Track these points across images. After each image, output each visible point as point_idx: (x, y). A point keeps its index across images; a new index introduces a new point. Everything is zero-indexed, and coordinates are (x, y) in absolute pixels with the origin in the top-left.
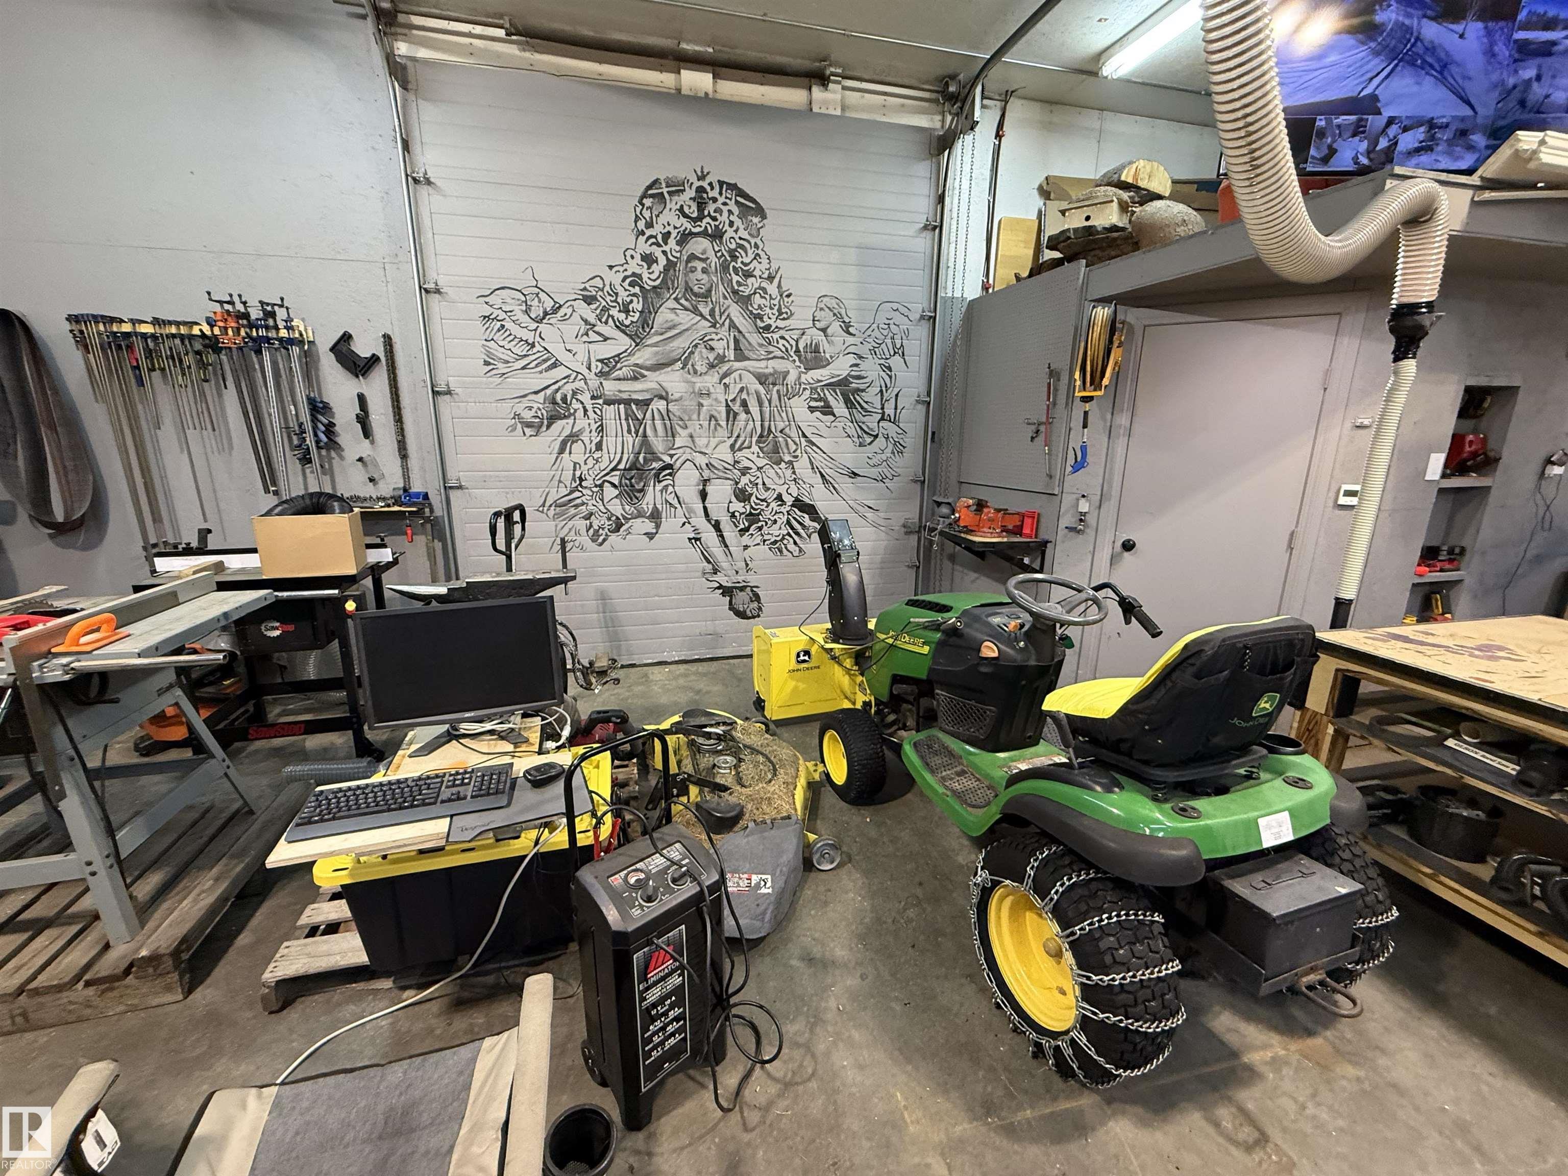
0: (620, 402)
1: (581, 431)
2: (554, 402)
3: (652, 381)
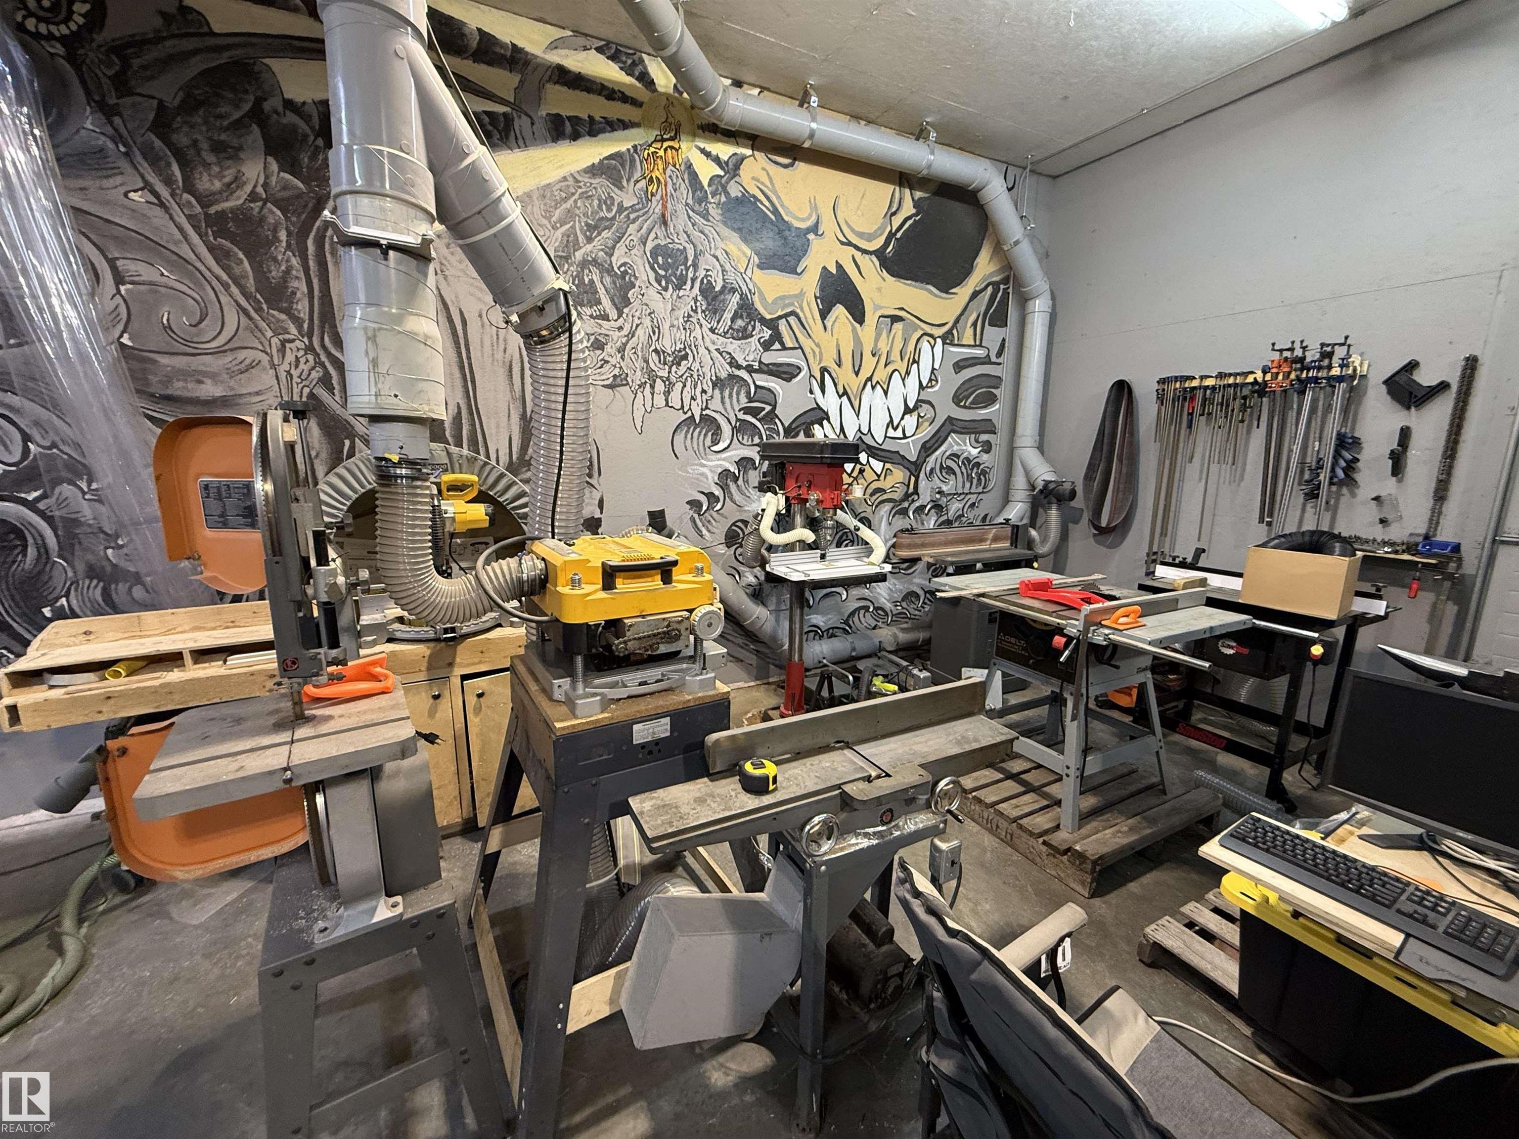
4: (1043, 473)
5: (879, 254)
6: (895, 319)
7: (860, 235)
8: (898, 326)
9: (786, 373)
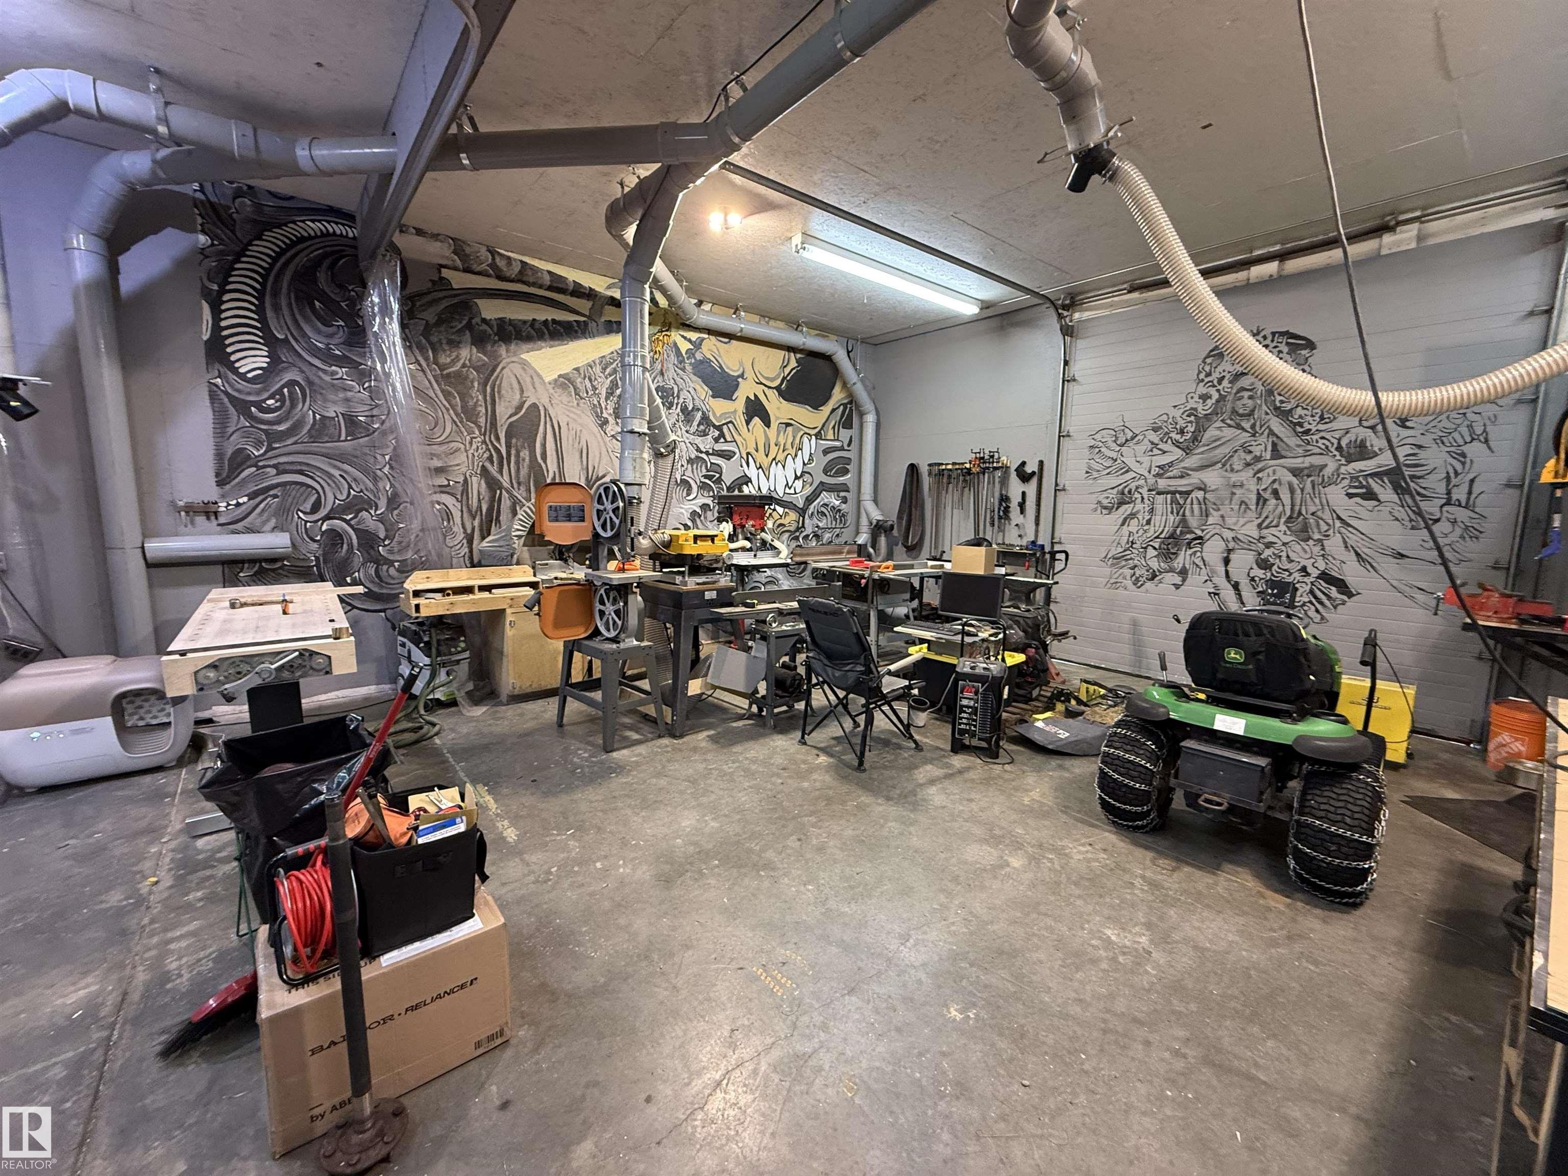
0: (1167, 493)
1: (1138, 512)
2: (1123, 493)
3: (1195, 478)
4: (876, 515)
5: (778, 388)
6: (788, 425)
7: (767, 378)
8: (790, 429)
9: (727, 455)
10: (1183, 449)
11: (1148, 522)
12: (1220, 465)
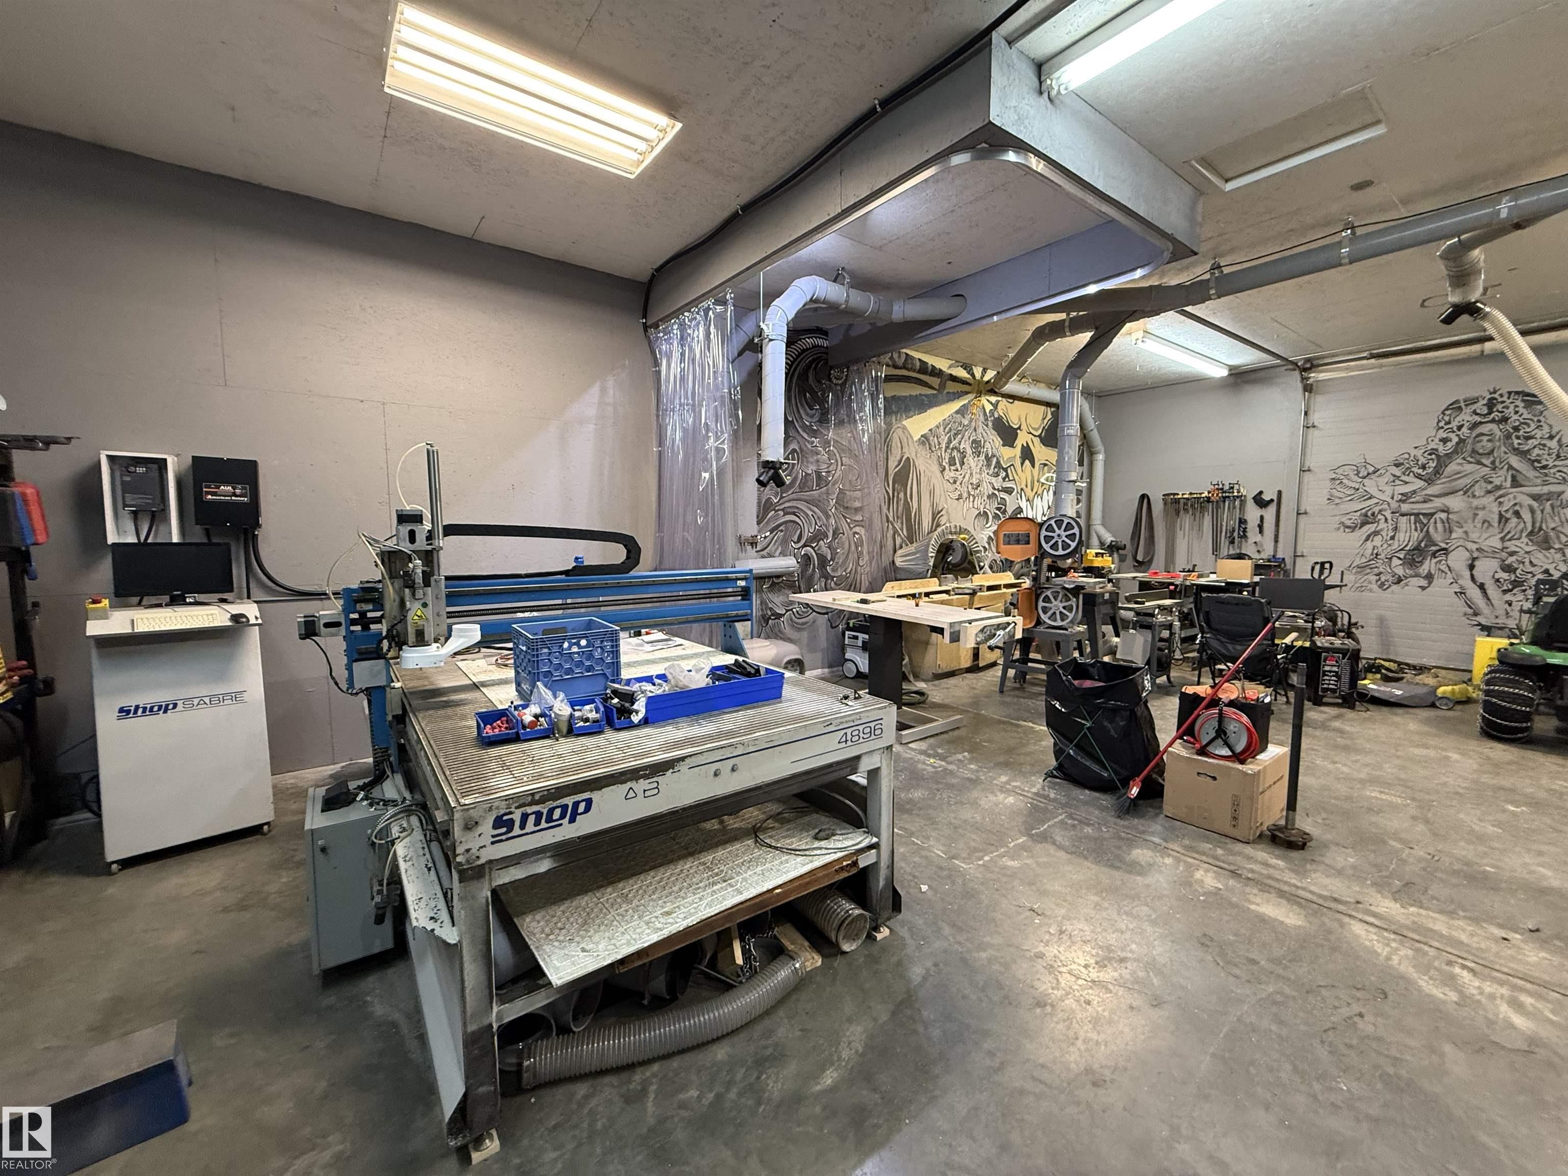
0: (1411, 515)
1: (1381, 530)
2: (1366, 515)
3: (1438, 503)
4: (1109, 538)
5: (1039, 436)
6: (1045, 465)
7: (1033, 429)
8: (1046, 468)
9: (1009, 491)
10: (1425, 481)
11: (1393, 538)
12: (1462, 492)
